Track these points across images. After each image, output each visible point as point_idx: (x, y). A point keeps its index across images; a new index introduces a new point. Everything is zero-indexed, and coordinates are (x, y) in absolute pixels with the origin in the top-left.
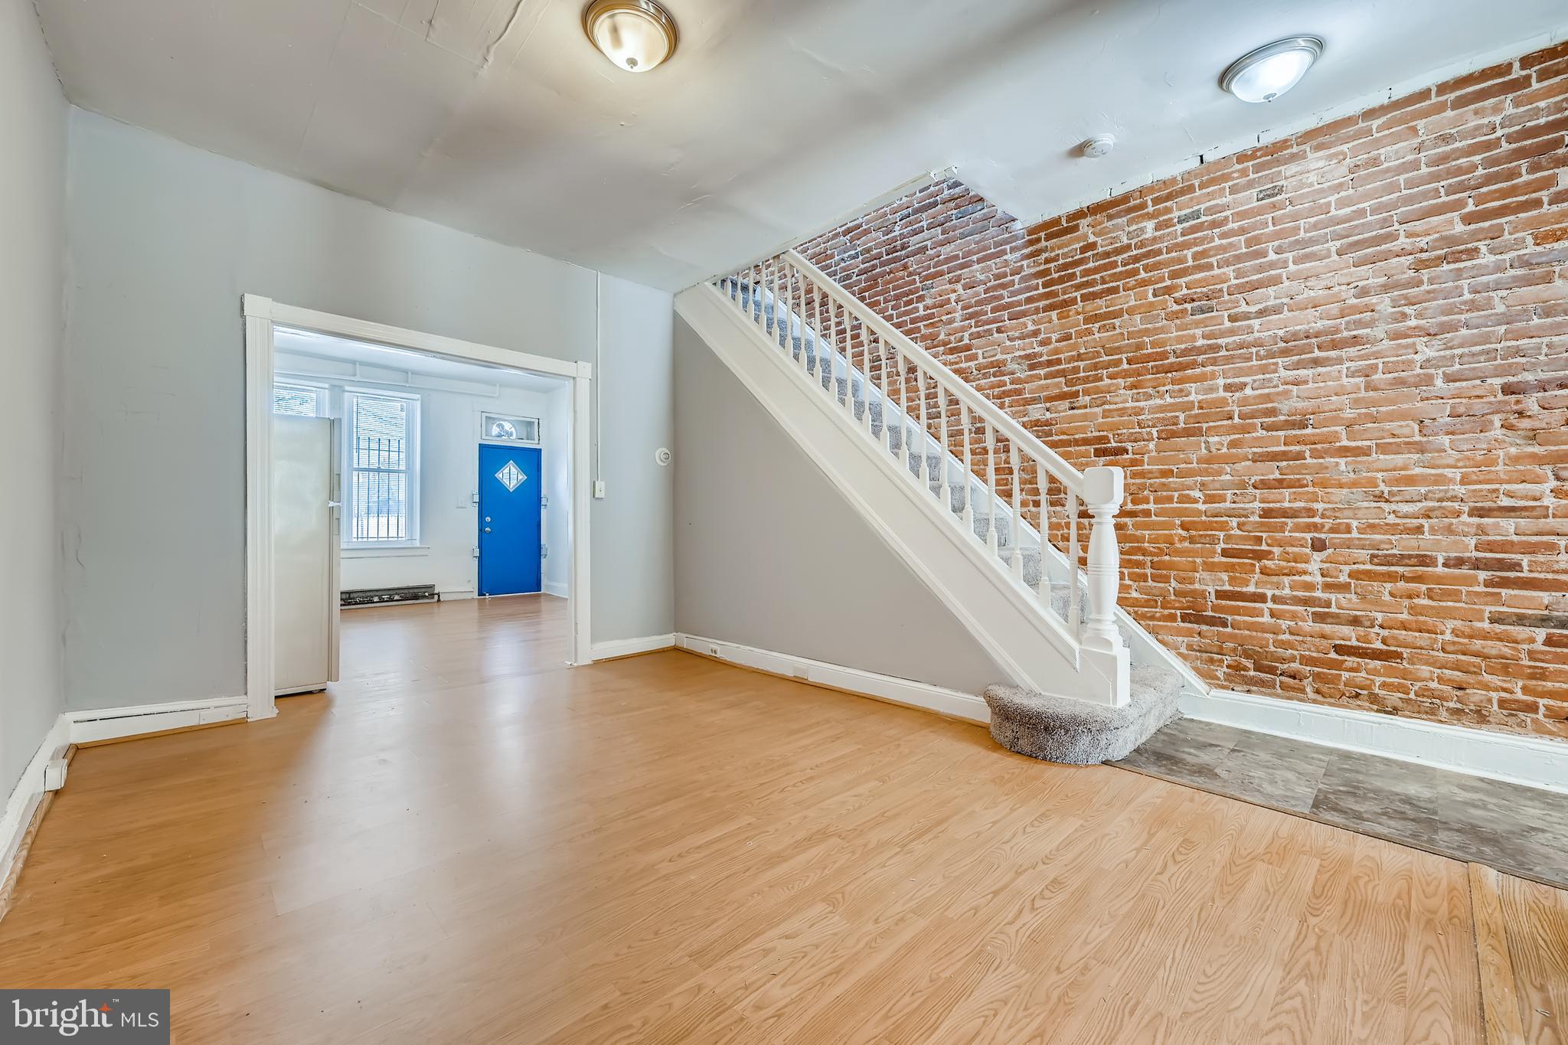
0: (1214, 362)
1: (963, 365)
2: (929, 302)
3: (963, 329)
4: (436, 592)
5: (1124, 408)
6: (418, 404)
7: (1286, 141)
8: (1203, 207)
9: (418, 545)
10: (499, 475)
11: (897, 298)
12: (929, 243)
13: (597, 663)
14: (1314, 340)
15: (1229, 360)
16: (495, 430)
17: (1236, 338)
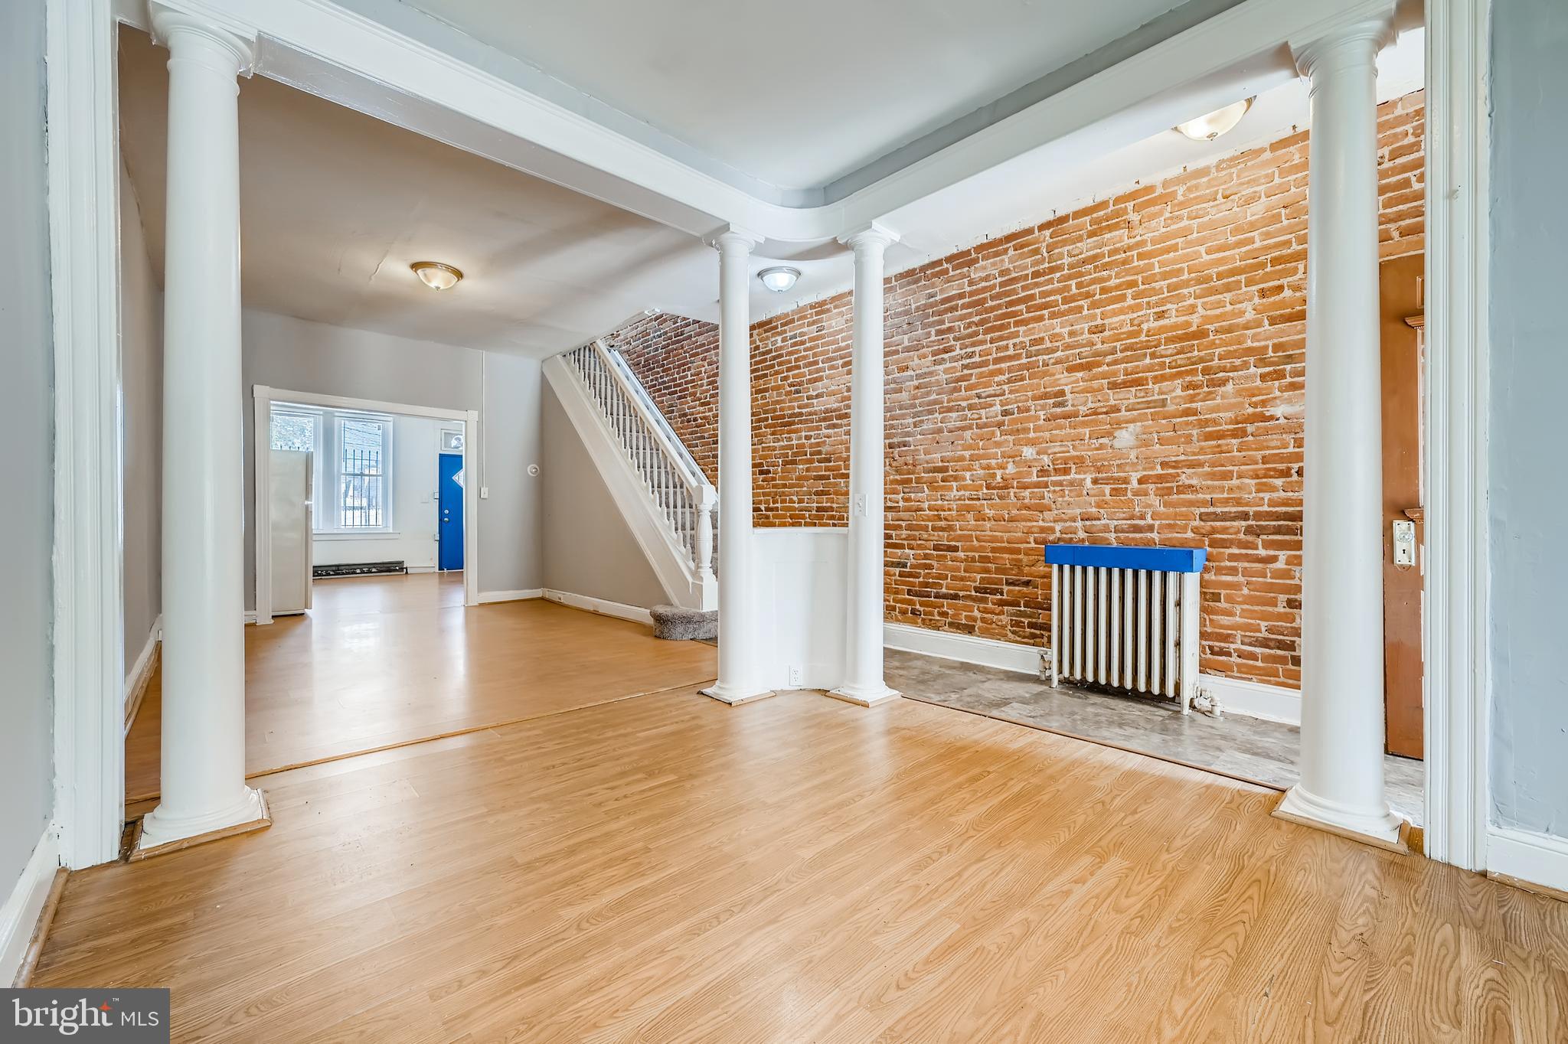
0: (800, 422)
1: (707, 414)
2: (693, 371)
3: (707, 391)
4: (405, 566)
5: (770, 447)
6: (392, 423)
7: (826, 301)
8: (798, 331)
9: (391, 531)
10: (455, 478)
11: (679, 366)
12: (692, 333)
13: (481, 605)
14: (834, 414)
15: (806, 421)
16: (454, 443)
17: (808, 410)
